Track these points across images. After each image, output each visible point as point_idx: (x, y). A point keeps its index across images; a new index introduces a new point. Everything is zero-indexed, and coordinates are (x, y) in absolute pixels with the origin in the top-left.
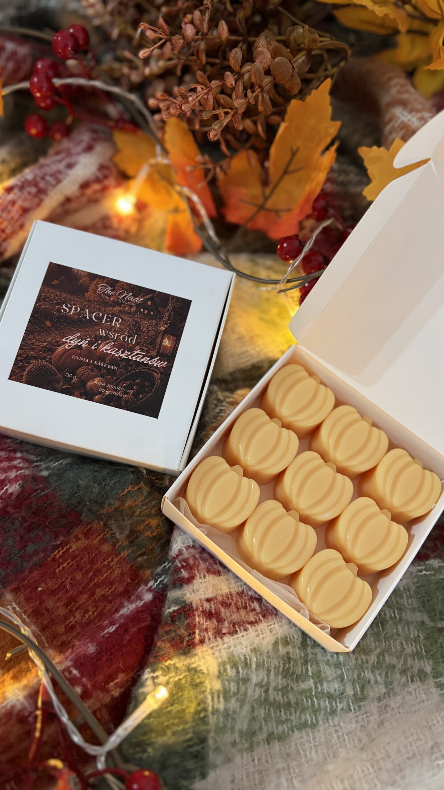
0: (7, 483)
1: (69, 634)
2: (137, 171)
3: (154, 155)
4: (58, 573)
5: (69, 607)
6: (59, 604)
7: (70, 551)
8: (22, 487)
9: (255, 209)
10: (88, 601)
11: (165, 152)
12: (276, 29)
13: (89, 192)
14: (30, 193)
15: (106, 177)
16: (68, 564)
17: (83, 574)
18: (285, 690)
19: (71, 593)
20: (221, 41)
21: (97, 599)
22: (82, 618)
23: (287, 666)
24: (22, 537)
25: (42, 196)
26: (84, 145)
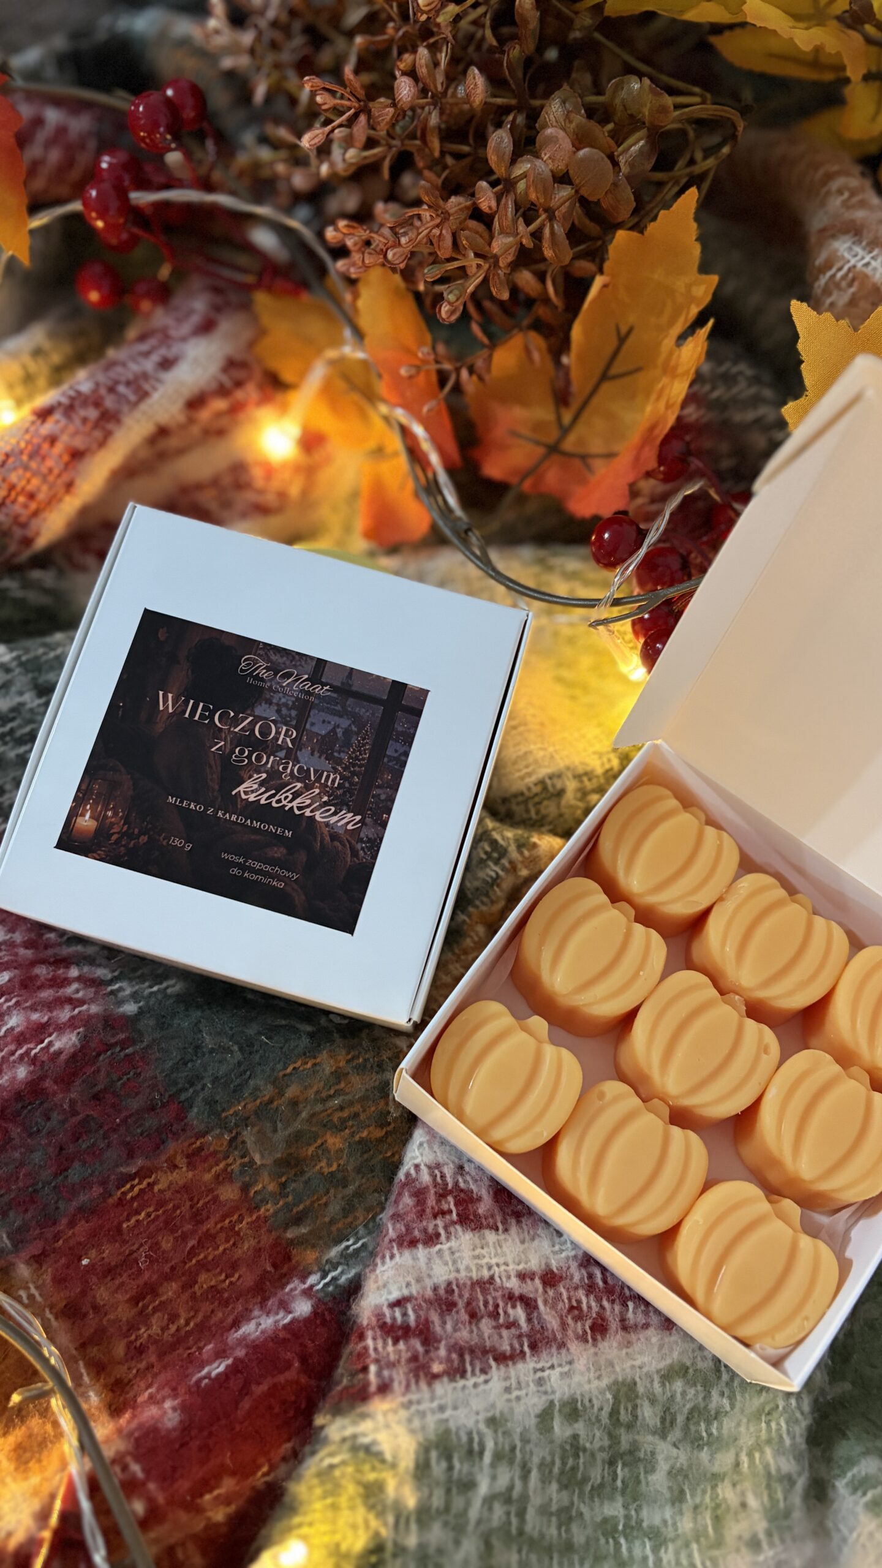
0: (51, 1030)
1: (133, 1363)
2: (303, 374)
3: (338, 342)
4: (125, 1231)
5: (140, 1304)
6: (119, 1296)
7: (156, 1188)
8: (85, 1040)
9: (541, 451)
10: (179, 1297)
11: (359, 334)
12: (587, 79)
13: (205, 415)
14: (85, 420)
15: (239, 384)
16: (148, 1215)
17: (176, 1239)
18: (566, 1516)
19: (146, 1276)
20: (472, 109)
21: (198, 1294)
22: (163, 1329)
23: (571, 1462)
24: (61, 1149)
25: (110, 426)
26: (195, 319)
